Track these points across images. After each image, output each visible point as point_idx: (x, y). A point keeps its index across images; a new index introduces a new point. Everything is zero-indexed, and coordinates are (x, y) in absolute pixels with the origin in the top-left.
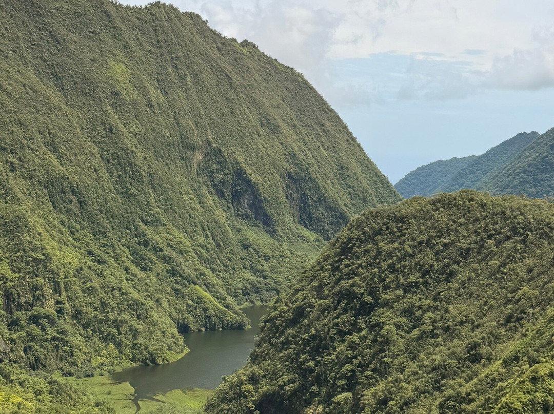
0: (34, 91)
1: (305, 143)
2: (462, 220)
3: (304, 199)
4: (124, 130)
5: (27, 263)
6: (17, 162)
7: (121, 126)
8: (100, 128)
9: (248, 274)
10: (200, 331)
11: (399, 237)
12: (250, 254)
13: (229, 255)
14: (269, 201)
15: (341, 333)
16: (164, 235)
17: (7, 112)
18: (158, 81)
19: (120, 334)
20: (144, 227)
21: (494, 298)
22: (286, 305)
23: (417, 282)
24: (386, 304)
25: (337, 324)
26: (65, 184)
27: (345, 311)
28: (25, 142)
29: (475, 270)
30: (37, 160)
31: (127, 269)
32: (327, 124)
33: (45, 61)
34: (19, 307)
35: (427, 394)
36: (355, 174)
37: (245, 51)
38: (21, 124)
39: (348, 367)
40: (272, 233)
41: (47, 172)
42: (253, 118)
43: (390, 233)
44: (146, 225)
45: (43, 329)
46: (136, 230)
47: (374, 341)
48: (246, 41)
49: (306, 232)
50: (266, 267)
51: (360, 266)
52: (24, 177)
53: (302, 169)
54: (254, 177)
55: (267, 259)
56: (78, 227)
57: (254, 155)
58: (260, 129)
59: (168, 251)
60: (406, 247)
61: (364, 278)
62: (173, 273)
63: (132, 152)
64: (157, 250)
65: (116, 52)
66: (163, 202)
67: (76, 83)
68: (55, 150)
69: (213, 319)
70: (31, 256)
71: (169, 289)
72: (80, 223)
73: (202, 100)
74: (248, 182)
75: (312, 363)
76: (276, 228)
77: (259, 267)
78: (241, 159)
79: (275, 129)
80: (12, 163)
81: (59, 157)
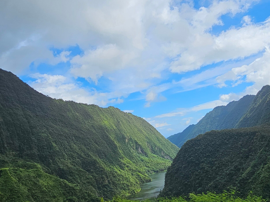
0: (89, 130)
1: (148, 134)
2: (215, 137)
3: (152, 147)
4: (110, 136)
5: (99, 172)
6: (89, 148)
7: (109, 135)
8: (105, 137)
9: (145, 168)
10: (140, 183)
11: (200, 145)
12: (144, 163)
13: (140, 164)
14: (145, 149)
15: (193, 173)
16: (125, 161)
17: (85, 136)
18: (114, 124)
19: (125, 187)
20: (120, 159)
21: (234, 154)
22: (172, 169)
23: (209, 155)
24: (203, 162)
25: (190, 170)
26: (101, 151)
27: (191, 166)
28: (90, 142)
29: (224, 149)
30: (94, 147)
31: (119, 170)
32: (152, 129)
33: (90, 123)
34: (100, 184)
35: (229, 182)
36: (161, 139)
37: (130, 114)
38: (88, 138)
39: (198, 181)
40: (147, 156)
41: (96, 149)
42: (136, 130)
43: (197, 144)
44: (120, 158)
45: (107, 189)
46: (119, 160)
47: (203, 172)
48: (129, 113)
49: (154, 155)
50: (149, 165)
51: (191, 154)
52: (91, 151)
53: (150, 140)
54: (140, 144)
55: (148, 163)
56: (106, 162)
57: (139, 138)
58: (138, 132)
59: (127, 164)
60: (203, 147)
61: (194, 157)
62: (130, 170)
63: (113, 141)
64: (124, 164)
65: (104, 119)
66: (123, 152)
67: (97, 127)
68: (97, 144)
69: (143, 180)
70: (100, 170)
71: (131, 174)
72: (106, 161)
73: (124, 127)
74: (139, 145)
75: (186, 182)
76: (148, 155)
77: (148, 165)
78: (136, 140)
79: (141, 132)
80: (88, 148)
81: (98, 145)
